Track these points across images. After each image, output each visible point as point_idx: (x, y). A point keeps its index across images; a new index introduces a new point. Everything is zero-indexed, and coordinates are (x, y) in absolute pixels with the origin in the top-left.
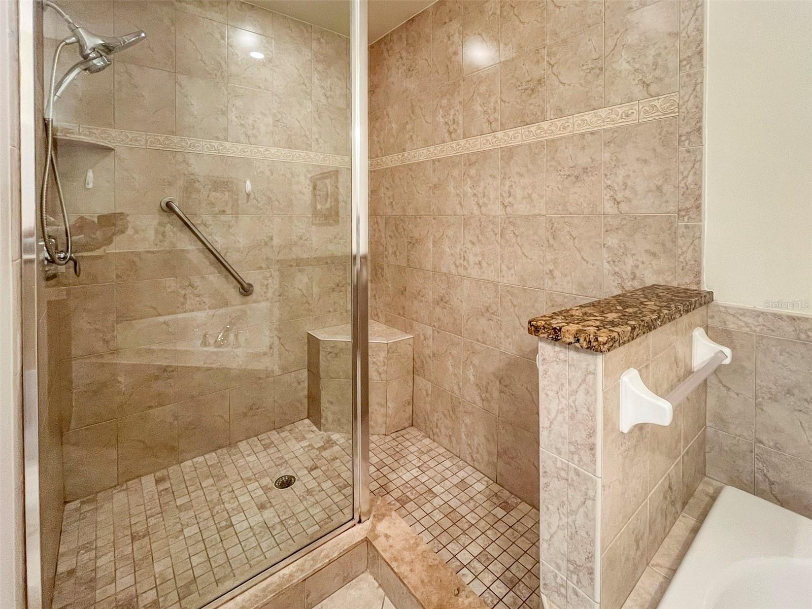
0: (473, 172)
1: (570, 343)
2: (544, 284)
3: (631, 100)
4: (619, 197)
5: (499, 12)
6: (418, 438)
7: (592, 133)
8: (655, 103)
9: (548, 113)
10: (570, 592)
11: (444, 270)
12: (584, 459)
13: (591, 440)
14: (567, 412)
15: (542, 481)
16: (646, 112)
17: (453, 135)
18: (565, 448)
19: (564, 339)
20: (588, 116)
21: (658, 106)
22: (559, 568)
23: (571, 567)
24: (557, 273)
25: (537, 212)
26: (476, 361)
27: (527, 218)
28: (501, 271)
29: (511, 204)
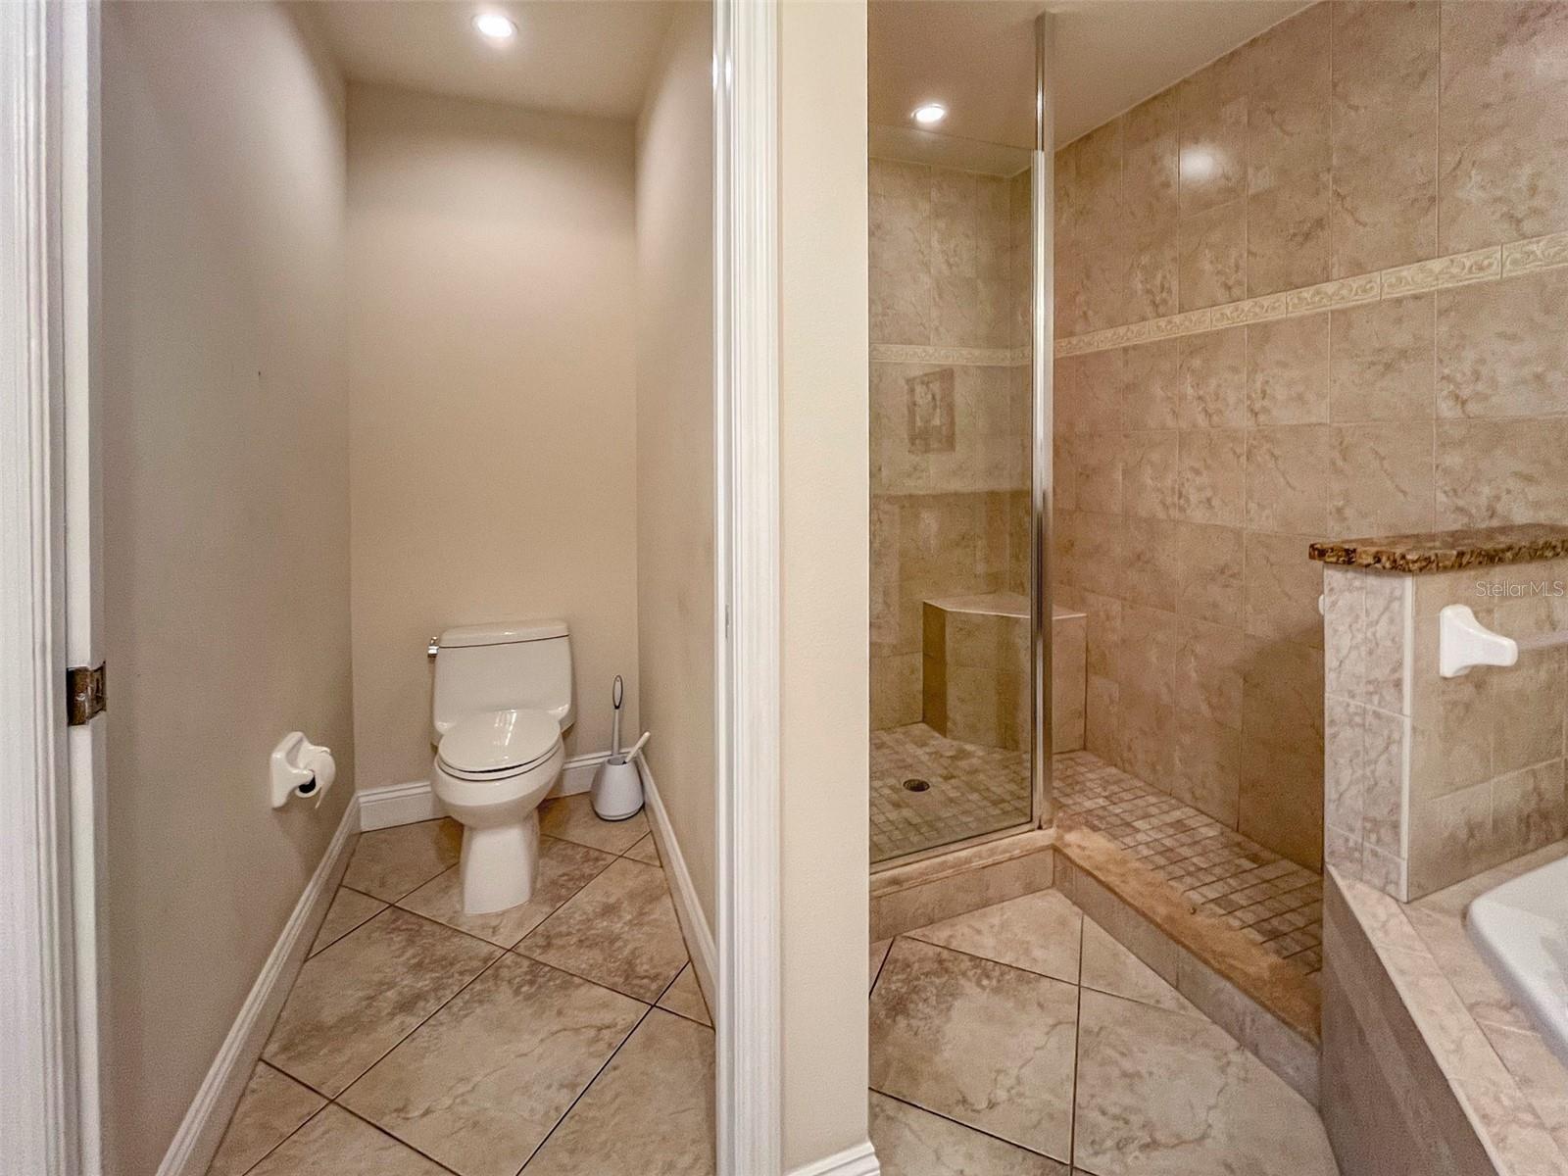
0: (1197, 363)
1: (1368, 566)
2: (1326, 530)
3: (1487, 244)
4: (1465, 392)
5: (1245, 119)
6: (1099, 764)
7: (1416, 297)
8: (1534, 247)
9: (1335, 270)
10: (1367, 854)
11: (1144, 514)
12: (1388, 698)
13: (1397, 675)
14: (1363, 648)
15: (1328, 731)
16: (1515, 262)
17: (1162, 309)
18: (1361, 689)
19: (1360, 561)
20: (1408, 272)
21: (1538, 253)
22: (1352, 830)
23: (1368, 825)
24: (1348, 512)
25: (1314, 420)
26: (1199, 649)
27: (1295, 430)
28: (1248, 512)
29: (1265, 410)
